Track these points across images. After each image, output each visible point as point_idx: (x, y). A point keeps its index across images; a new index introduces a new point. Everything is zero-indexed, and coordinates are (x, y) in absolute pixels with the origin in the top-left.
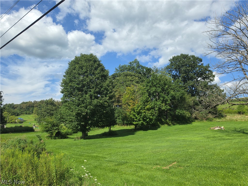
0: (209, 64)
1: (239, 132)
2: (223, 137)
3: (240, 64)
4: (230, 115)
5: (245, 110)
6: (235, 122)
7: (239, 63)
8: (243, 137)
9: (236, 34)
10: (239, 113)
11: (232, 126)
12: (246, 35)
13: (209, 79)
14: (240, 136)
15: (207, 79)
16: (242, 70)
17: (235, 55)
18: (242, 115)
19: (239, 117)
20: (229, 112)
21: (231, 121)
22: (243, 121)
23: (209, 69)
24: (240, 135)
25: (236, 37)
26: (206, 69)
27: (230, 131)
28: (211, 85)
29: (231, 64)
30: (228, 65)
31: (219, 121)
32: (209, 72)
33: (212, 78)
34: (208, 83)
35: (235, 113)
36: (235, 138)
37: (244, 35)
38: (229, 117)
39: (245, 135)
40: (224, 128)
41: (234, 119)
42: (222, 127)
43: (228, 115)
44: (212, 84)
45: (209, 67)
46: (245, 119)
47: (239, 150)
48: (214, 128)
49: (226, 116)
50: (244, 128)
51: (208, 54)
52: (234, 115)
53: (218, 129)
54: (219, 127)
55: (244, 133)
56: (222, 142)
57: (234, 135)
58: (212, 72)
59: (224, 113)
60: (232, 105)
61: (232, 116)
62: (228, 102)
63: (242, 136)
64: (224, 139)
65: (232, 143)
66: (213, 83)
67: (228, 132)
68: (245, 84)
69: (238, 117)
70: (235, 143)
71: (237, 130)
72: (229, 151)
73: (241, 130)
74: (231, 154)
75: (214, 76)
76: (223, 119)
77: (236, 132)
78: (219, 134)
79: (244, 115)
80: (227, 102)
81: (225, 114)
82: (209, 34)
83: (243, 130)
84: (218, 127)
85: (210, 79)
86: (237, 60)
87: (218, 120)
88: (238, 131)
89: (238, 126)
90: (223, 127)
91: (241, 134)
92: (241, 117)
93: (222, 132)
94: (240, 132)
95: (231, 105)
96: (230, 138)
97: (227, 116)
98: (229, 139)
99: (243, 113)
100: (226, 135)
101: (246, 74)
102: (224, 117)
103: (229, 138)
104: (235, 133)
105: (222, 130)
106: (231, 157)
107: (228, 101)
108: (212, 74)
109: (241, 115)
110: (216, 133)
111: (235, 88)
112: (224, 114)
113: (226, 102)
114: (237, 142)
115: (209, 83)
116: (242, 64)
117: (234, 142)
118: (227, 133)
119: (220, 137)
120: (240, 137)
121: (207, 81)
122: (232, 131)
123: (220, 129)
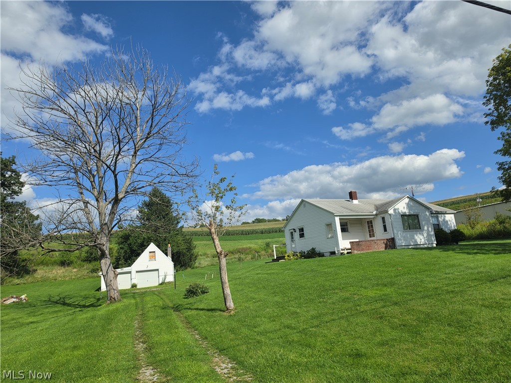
0: (14, 157)
1: (56, 303)
2: (20, 320)
3: (76, 173)
4: (44, 268)
5: (74, 258)
6: (52, 284)
7: (73, 171)
8: (62, 313)
9: (75, 117)
10: (63, 264)
11: (45, 292)
12: (91, 125)
13: (9, 189)
14: (56, 312)
15: (6, 189)
16: (76, 185)
17: (69, 154)
18: (67, 268)
19: (61, 271)
20: (42, 263)
21: (45, 280)
22: (67, 279)
23: (14, 167)
24: (57, 309)
25: (75, 122)
26: (6, 166)
27: (39, 304)
28: (12, 202)
29: (59, 168)
30: (54, 169)
31: (18, 282)
32: (12, 174)
33: (16, 188)
34: (5, 197)
35: (54, 263)
36: (45, 318)
37: (89, 123)
38: (41, 272)
39: (66, 308)
40: (27, 299)
41: (51, 276)
42: (23, 297)
43: (40, 269)
44: (14, 201)
45: (14, 163)
46: (72, 276)
47: (46, 347)
48: (4, 301)
49: (35, 271)
50: (67, 294)
51: (15, 138)
52: (53, 269)
53: (14, 302)
54: (17, 298)
55: (64, 304)
56: (17, 332)
57: (45, 310)
58: (18, 176)
59: (33, 265)
60: (49, 252)
61: (47, 271)
62: (42, 247)
63: (60, 311)
64: (22, 325)
65: (36, 332)
66: (18, 199)
67: (35, 306)
68: (78, 211)
69: (59, 272)
70: (43, 330)
71: (52, 299)
72: (25, 354)
73: (61, 298)
74: (29, 359)
75: (22, 184)
76: (28, 278)
77: (50, 304)
78: (14, 314)
79: (70, 268)
80: (40, 245)
81: (34, 268)
82: (24, 96)
83: (64, 298)
84: (12, 297)
85: (12, 189)
86: (71, 164)
87: (16, 281)
88: (54, 302)
89: (55, 292)
90: (26, 295)
91: (59, 307)
92: (64, 271)
93: (20, 308)
94: (58, 303)
95: (47, 251)
96: (35, 320)
97: (38, 271)
98: (32, 323)
99: (69, 265)
100: (29, 314)
101: (82, 194)
102: (31, 273)
103: (33, 321)
104: (47, 308)
105: (22, 304)
106: (27, 366)
107: (41, 243)
108: (19, 179)
109: (65, 267)
110: (8, 311)
111: (59, 216)
112: (31, 267)
113: (38, 245)
114: (46, 329)
115: (9, 197)
116: (79, 173)
117: (41, 328)
118: (31, 309)
119: (13, 322)
120: (55, 315)
121: (5, 192)
122: (42, 304)
123: (17, 302)
